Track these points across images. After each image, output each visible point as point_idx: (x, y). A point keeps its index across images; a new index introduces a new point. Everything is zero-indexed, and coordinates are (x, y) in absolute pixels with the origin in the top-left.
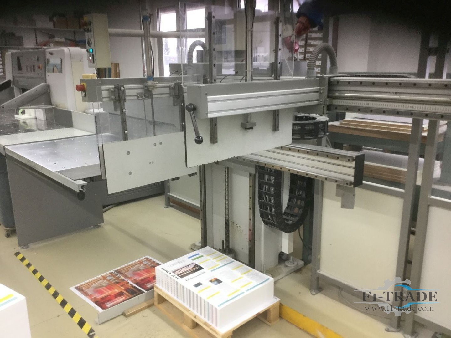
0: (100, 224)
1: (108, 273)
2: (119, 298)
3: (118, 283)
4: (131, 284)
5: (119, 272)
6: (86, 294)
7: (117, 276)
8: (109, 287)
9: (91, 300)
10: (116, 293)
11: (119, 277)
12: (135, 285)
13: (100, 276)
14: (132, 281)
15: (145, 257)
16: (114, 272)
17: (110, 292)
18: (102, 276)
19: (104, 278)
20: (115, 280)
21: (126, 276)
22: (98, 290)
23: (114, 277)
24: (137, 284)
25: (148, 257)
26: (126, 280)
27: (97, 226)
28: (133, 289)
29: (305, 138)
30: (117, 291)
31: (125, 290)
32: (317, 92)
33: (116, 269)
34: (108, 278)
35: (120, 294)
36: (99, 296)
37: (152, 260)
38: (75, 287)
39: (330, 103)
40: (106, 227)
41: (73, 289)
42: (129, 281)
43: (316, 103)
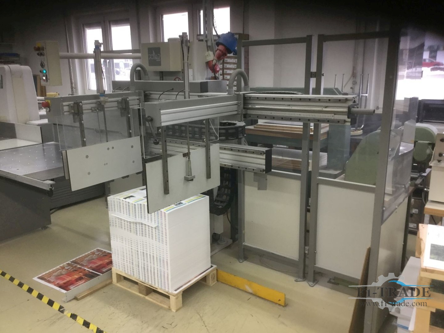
0: (48, 226)
1: (65, 264)
2: (80, 281)
3: (76, 270)
4: (88, 270)
5: (75, 262)
6: (49, 282)
8: (69, 274)
9: (55, 285)
10: (76, 278)
11: (76, 266)
12: (91, 271)
13: (58, 267)
14: (88, 268)
15: (96, 249)
16: (70, 263)
17: (71, 278)
18: (60, 267)
19: (63, 268)
20: (72, 269)
21: (82, 265)
22: (58, 277)
23: (72, 266)
24: (93, 270)
25: (98, 248)
26: (83, 268)
27: (45, 228)
28: (90, 274)
29: (229, 139)
31: (83, 275)
32: (236, 105)
33: (71, 261)
34: (67, 268)
35: (80, 279)
36: (61, 282)
37: (102, 251)
38: (37, 277)
39: (246, 113)
40: (54, 228)
41: (36, 279)
42: (85, 269)
43: (236, 113)
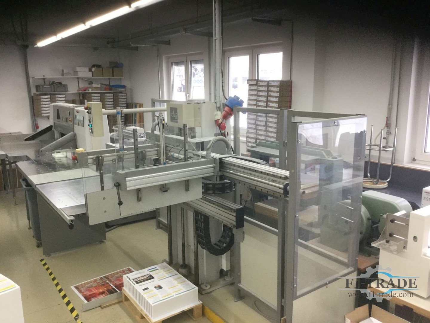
0: (104, 241)
1: (99, 277)
2: (101, 295)
3: (103, 285)
4: (112, 287)
5: (106, 277)
6: (80, 291)
7: (104, 280)
8: (97, 288)
9: (83, 295)
10: (100, 292)
11: (105, 281)
12: (114, 287)
13: (92, 279)
14: (113, 285)
15: (127, 268)
16: (103, 277)
17: (96, 291)
18: (94, 280)
19: (96, 281)
20: (102, 283)
21: (110, 281)
22: (88, 289)
23: (102, 280)
24: (115, 287)
26: (110, 283)
27: (101, 242)
28: (112, 290)
30: (101, 290)
31: (107, 290)
33: (105, 275)
34: (98, 282)
35: (103, 293)
36: (88, 293)
38: (74, 286)
39: (222, 174)
40: (108, 243)
41: (73, 287)
42: (111, 284)
43: (212, 174)
